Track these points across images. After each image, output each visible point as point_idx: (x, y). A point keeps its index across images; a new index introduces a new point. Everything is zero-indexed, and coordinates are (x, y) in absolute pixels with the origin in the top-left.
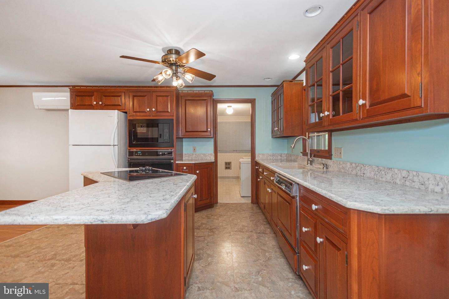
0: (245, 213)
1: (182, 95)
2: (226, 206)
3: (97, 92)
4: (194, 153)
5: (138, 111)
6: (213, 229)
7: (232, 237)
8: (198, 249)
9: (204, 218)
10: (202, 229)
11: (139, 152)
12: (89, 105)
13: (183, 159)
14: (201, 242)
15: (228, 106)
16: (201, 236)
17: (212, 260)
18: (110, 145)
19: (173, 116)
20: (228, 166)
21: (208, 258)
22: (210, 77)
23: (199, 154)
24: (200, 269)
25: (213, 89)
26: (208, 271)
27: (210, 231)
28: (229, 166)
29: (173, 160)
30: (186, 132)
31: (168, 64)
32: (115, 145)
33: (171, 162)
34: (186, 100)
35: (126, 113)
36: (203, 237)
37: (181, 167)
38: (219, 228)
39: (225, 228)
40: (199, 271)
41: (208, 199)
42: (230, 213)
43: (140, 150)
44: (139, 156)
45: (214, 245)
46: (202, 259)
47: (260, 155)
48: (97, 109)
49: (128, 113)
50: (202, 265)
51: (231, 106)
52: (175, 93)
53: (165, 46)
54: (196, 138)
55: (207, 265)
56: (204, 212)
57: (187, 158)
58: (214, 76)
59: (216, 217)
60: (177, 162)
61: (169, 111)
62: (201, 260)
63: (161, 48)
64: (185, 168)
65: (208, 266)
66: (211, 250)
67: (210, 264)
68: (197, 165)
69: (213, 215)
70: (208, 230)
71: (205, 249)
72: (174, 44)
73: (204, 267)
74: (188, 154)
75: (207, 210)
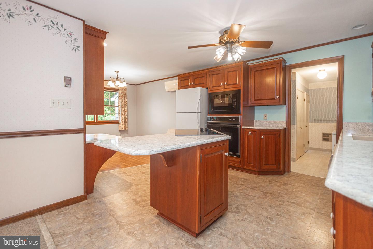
0: (319, 189)
1: (251, 67)
2: (300, 176)
3: (191, 76)
4: (265, 120)
5: (215, 86)
6: (268, 193)
7: (284, 206)
8: (241, 204)
9: (265, 182)
10: (257, 190)
11: (214, 118)
12: (187, 86)
13: (255, 125)
14: (248, 200)
15: (320, 71)
16: (252, 196)
17: (248, 218)
18: (196, 113)
19: (240, 87)
20: (326, 138)
21: (245, 215)
22: (267, 45)
23: (269, 121)
24: (232, 220)
25: (284, 56)
26: (238, 224)
27: (263, 194)
28: (328, 138)
29: (239, 125)
30: (255, 100)
31: (224, 43)
32: (199, 113)
33: (237, 127)
34: (255, 71)
35: (207, 88)
36: (253, 197)
37: (247, 132)
38: (275, 194)
39: (281, 196)
40: (231, 221)
41: (275, 165)
42: (298, 185)
43: (215, 116)
44: (215, 121)
45: (259, 207)
46: (240, 213)
47: (350, 125)
48: (191, 88)
49: (208, 88)
50: (236, 218)
51: (324, 70)
52: (242, 67)
53: (220, 30)
54: (267, 105)
55: (240, 219)
56: (269, 177)
57: (258, 124)
58: (271, 43)
59: (278, 184)
60: (243, 127)
61: (238, 83)
62: (238, 214)
63: (218, 32)
64: (250, 133)
65: (240, 221)
66: (252, 209)
67: (244, 220)
68: (261, 130)
69: (277, 181)
70: (262, 193)
71: (247, 206)
72: (225, 25)
73: (237, 220)
74: (259, 121)
75: (273, 175)
